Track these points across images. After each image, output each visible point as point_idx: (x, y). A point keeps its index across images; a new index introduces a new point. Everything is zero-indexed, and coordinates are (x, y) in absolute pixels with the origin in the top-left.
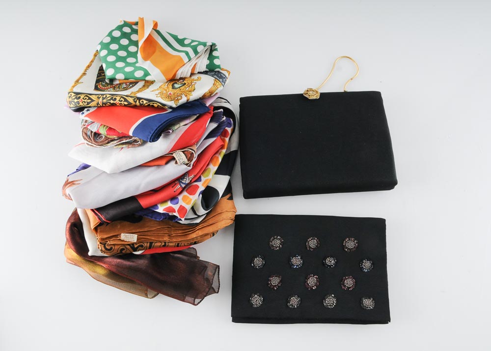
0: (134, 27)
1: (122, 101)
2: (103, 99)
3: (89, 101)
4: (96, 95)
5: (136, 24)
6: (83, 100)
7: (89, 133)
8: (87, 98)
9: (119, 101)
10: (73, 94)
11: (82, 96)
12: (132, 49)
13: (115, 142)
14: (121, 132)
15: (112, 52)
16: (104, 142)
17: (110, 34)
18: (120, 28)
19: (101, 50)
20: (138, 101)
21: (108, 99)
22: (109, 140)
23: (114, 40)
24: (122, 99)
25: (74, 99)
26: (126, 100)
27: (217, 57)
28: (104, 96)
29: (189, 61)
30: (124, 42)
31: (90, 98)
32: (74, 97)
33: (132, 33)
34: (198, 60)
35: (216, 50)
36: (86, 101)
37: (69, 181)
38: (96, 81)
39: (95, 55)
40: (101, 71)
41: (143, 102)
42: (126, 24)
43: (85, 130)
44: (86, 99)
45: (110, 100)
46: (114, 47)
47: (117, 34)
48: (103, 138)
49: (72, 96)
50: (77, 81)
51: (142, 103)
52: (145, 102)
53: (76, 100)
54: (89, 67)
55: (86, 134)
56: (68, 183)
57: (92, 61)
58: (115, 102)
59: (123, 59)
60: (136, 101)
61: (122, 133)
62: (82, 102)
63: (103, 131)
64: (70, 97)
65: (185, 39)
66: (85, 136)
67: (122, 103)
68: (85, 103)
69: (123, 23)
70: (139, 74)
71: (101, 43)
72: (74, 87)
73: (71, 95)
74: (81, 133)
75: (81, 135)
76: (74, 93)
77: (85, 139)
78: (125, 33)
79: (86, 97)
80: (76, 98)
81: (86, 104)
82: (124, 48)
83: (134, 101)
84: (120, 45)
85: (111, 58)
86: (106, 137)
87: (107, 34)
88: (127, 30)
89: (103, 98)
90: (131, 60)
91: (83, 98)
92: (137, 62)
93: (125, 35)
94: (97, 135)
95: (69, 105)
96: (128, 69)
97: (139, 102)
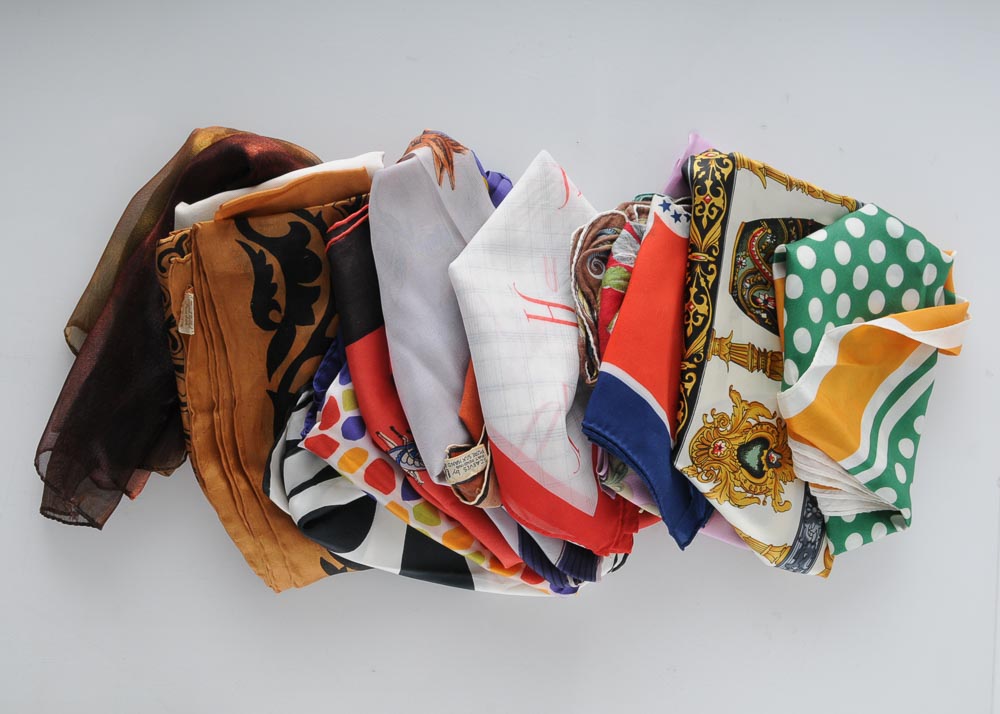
0: (939, 293)
1: (696, 320)
2: (705, 265)
3: (704, 222)
4: (722, 240)
5: (950, 300)
6: (707, 206)
7: (609, 233)
8: (713, 217)
9: (696, 313)
10: (726, 172)
11: (719, 201)
12: (876, 302)
13: (588, 314)
14: (611, 331)
15: (859, 248)
16: (584, 284)
17: (911, 233)
18: (933, 255)
19: (864, 218)
20: (692, 366)
21: (702, 280)
22: (592, 297)
23: (897, 249)
24: (701, 319)
25: (714, 178)
26: (697, 330)
27: (867, 539)
28: (712, 266)
29: (847, 471)
30: (894, 276)
31: (711, 223)
32: (719, 177)
33: (924, 291)
34: (853, 491)
35: (891, 528)
36: (706, 213)
37: (455, 155)
38: (772, 219)
39: (844, 202)
40: (804, 228)
41: (691, 379)
42: (944, 269)
43: (617, 221)
44: (711, 212)
45: (698, 285)
46: (877, 251)
47: (915, 252)
48: (598, 277)
49: (723, 170)
50: (767, 172)
51: (687, 378)
52: (689, 386)
53: (709, 183)
54: (811, 191)
55: (606, 226)
56: (448, 150)
57: (826, 197)
58: (692, 299)
59: (845, 282)
60: (691, 362)
61: (608, 335)
62: (702, 203)
63: (612, 278)
64: (720, 161)
65: (915, 438)
66: (599, 225)
67: (691, 321)
68: (701, 211)
69: (946, 258)
70: (802, 339)
71: (883, 215)
72: (751, 167)
73: (727, 165)
74: (609, 212)
75: (605, 213)
76: (732, 176)
77: (593, 225)
78: (920, 274)
79: (715, 211)
80: (716, 183)
81: (698, 214)
82: (877, 280)
83: (693, 356)
84: (885, 265)
85: (843, 253)
86: (599, 283)
87: (910, 225)
88: (929, 275)
89: (709, 262)
90: (844, 303)
91: (713, 205)
92: (838, 322)
93: (913, 273)
94: (606, 258)
95: (698, 160)
96: (815, 308)
97: (689, 370)
